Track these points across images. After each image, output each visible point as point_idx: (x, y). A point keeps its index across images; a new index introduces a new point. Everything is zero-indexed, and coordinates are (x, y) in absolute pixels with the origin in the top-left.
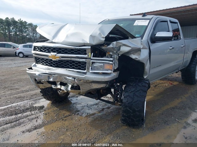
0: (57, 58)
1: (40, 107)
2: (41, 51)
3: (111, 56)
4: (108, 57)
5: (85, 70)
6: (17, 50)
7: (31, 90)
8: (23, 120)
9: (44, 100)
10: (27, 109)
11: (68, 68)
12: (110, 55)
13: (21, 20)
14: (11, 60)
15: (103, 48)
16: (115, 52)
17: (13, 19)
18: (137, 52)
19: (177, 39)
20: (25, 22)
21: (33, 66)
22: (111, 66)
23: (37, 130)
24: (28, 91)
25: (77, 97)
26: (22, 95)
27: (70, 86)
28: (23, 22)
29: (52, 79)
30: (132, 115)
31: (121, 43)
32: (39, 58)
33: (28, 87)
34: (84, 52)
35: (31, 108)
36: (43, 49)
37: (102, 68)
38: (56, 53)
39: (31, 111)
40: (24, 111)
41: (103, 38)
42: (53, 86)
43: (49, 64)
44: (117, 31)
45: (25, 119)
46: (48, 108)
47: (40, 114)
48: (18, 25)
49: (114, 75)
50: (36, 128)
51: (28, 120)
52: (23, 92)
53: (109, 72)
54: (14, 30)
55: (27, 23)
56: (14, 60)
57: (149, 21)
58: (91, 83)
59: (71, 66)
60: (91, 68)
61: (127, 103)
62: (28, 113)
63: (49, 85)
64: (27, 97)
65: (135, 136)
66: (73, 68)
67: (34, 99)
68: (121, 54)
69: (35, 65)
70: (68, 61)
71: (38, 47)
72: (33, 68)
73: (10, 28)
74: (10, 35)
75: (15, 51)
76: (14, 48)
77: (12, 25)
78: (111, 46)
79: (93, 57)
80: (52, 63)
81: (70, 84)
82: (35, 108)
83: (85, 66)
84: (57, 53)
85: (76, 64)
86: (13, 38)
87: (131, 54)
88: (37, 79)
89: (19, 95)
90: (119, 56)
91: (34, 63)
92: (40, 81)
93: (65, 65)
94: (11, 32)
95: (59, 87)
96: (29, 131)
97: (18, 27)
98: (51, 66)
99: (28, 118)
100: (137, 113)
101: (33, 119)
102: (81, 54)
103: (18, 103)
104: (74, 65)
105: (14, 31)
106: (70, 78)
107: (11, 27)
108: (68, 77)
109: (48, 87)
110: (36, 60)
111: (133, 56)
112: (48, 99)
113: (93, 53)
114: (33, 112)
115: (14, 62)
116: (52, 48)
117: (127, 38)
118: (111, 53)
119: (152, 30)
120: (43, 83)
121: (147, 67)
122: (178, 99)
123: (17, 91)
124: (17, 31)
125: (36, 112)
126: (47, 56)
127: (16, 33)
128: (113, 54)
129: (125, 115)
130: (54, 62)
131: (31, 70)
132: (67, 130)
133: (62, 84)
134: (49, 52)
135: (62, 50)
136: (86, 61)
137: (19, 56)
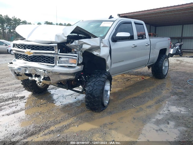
0: (31, 53)
1: (21, 97)
2: (19, 48)
3: (76, 52)
4: (72, 53)
5: (53, 63)
6: (9, 47)
7: (16, 84)
8: (4, 107)
9: (26, 91)
10: (10, 99)
11: (41, 62)
12: (74, 51)
13: (15, 18)
14: (3, 57)
15: (68, 45)
16: (78, 49)
17: (7, 16)
18: (97, 49)
19: (141, 38)
20: (19, 19)
21: (13, 61)
22: (75, 60)
23: (15, 114)
24: (13, 84)
25: (56, 89)
26: (7, 87)
27: (42, 77)
28: (17, 20)
29: (28, 71)
30: (93, 100)
31: (82, 42)
32: (18, 54)
33: (14, 81)
34: (52, 48)
35: (13, 98)
36: (21, 46)
37: (67, 62)
38: (30, 50)
39: (12, 100)
40: (6, 100)
41: (66, 37)
42: (30, 78)
43: (26, 59)
44: (79, 31)
45: (6, 106)
46: (28, 98)
47: (20, 102)
48: (12, 22)
49: (79, 68)
50: (14, 113)
51: (8, 107)
52: (8, 85)
53: (73, 65)
54: (8, 27)
55: (21, 20)
56: (6, 57)
57: (113, 22)
58: (59, 75)
59: (43, 60)
60: (58, 62)
61: (89, 91)
62: (10, 102)
63: (26, 77)
64: (11, 89)
65: (94, 118)
66: (45, 62)
67: (17, 91)
68: (84, 50)
69: (15, 60)
70: (40, 56)
71: (17, 45)
72: (13, 62)
73: (4, 26)
74: (4, 32)
75: (7, 49)
76: (6, 45)
77: (6, 22)
78: (74, 44)
79: (60, 53)
80: (28, 58)
81: (42, 76)
82: (17, 98)
83: (54, 60)
84: (32, 50)
85: (47, 58)
86: (7, 35)
87: (93, 51)
88: (16, 72)
89: (5, 87)
90: (83, 52)
91: (15, 59)
92: (19, 74)
93: (39, 60)
94: (5, 29)
95: (34, 78)
96: (8, 115)
97: (12, 24)
98: (27, 60)
99: (9, 105)
100: (96, 99)
101: (13, 106)
102: (50, 51)
103: (2, 94)
104: (45, 60)
105: (8, 29)
106: (42, 71)
107: (5, 24)
108: (39, 70)
109: (25, 78)
110: (16, 56)
111: (95, 53)
112: (29, 90)
113: (59, 50)
114: (14, 101)
115: (5, 59)
116: (27, 45)
117: (90, 38)
118: (75, 50)
119: (114, 30)
120: (21, 76)
121: (108, 62)
122: (143, 91)
123: (4, 84)
124: (11, 28)
125: (17, 100)
126: (24, 52)
127: (10, 30)
128: (77, 50)
129: (87, 101)
130: (30, 57)
131: (11, 64)
132: (40, 114)
133: (37, 76)
134: (25, 49)
135: (35, 47)
136: (54, 56)
137: (11, 53)
